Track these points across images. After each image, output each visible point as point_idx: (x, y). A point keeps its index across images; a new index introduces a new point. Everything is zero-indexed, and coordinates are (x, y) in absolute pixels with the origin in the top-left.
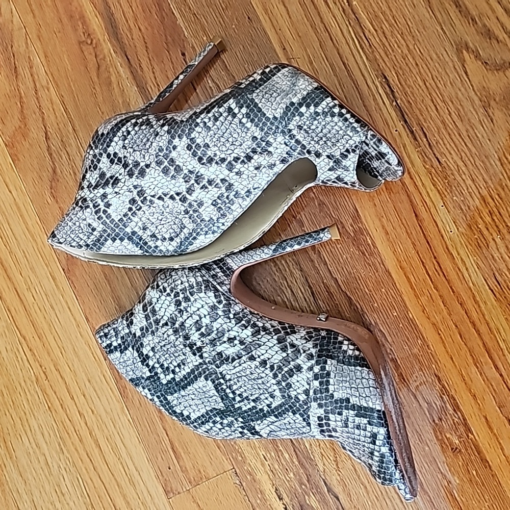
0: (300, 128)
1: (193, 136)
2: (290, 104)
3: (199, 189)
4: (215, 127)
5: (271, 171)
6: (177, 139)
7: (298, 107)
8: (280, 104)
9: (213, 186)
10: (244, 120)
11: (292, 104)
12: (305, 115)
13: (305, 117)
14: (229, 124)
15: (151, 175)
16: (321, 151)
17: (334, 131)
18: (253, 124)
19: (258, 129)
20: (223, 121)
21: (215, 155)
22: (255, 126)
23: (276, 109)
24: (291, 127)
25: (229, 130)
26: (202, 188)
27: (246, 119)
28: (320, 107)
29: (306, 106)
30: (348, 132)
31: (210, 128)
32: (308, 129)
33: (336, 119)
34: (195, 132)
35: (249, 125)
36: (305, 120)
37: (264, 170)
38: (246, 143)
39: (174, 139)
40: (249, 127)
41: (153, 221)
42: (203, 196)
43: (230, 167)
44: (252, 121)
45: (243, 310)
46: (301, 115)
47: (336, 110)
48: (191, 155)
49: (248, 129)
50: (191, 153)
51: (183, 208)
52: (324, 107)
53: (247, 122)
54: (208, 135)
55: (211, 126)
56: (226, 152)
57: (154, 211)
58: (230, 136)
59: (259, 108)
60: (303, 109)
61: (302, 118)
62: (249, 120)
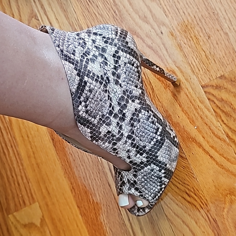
0: (152, 170)
1: (142, 111)
2: (166, 164)
3: (117, 121)
4: (149, 123)
5: (126, 157)
6: (138, 101)
7: (164, 168)
8: (165, 158)
9: (119, 129)
10: (155, 140)
11: (166, 165)
12: (160, 173)
13: (159, 172)
14: (152, 131)
15: (118, 89)
16: (137, 178)
17: (152, 187)
18: (153, 145)
19: (150, 148)
20: (153, 127)
21: (135, 127)
22: (152, 146)
23: (162, 157)
24: (152, 165)
25: (149, 132)
26: (117, 122)
27: (155, 141)
28: (164, 178)
29: (165, 172)
30: (153, 194)
31: (148, 120)
32: (151, 174)
33: (159, 187)
34: (144, 111)
35: (152, 143)
36: (157, 173)
37: (127, 154)
38: (142, 143)
39: (138, 99)
40: (151, 143)
41: (96, 95)
42: (113, 125)
43: (129, 137)
44: (155, 144)
46: (160, 171)
47: (163, 186)
48: (133, 112)
49: (150, 143)
50: (134, 112)
51: (105, 114)
52: (165, 181)
53: (154, 142)
54: (144, 120)
55: (149, 121)
56: (136, 132)
57: (102, 95)
58: (146, 133)
59: (162, 146)
60: (163, 171)
61: (158, 171)
62: (155, 143)
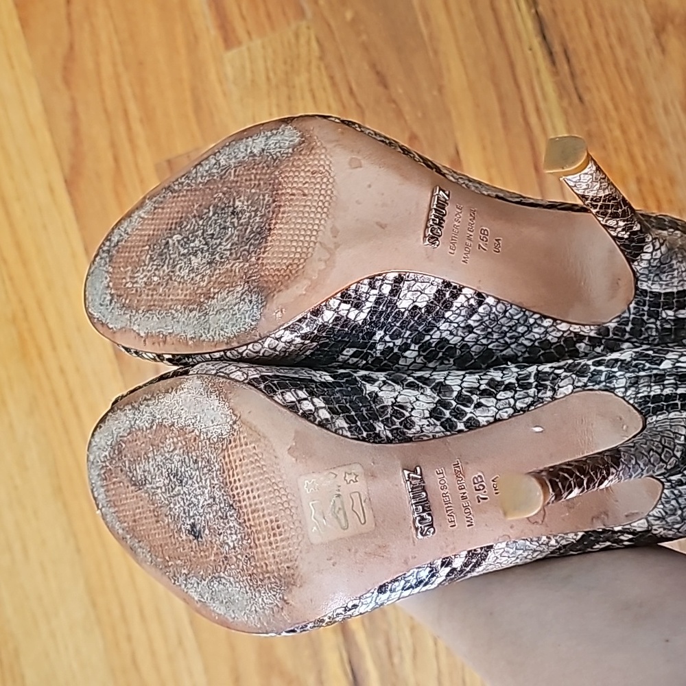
45: (554, 390)
